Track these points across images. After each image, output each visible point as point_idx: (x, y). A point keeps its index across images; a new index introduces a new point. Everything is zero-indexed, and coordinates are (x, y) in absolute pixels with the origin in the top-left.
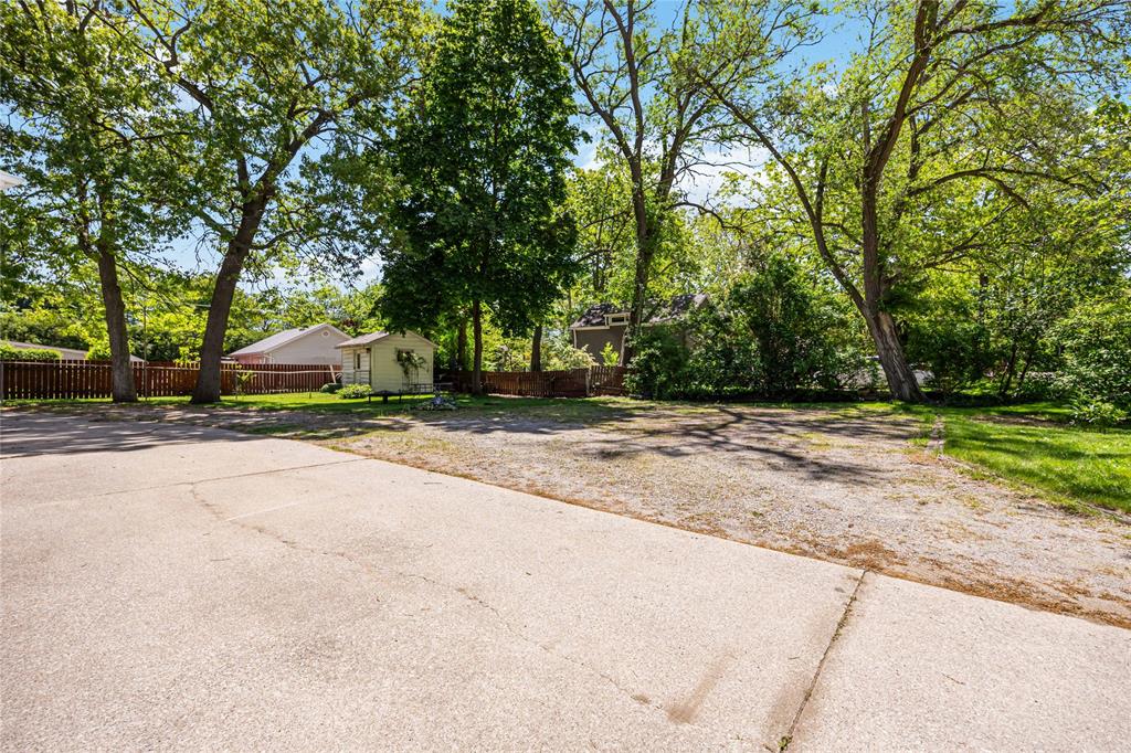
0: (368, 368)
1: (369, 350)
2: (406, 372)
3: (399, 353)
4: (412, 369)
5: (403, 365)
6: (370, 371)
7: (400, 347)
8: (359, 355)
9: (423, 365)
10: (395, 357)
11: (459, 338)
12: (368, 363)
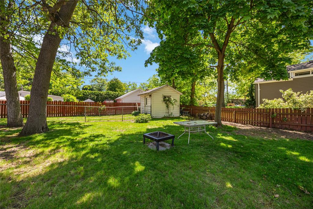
0: (150, 105)
1: (150, 96)
2: (167, 107)
3: (165, 97)
4: (170, 106)
5: (166, 103)
6: (151, 106)
7: (165, 95)
8: (147, 98)
9: (176, 103)
10: (163, 100)
11: (192, 90)
12: (150, 102)
